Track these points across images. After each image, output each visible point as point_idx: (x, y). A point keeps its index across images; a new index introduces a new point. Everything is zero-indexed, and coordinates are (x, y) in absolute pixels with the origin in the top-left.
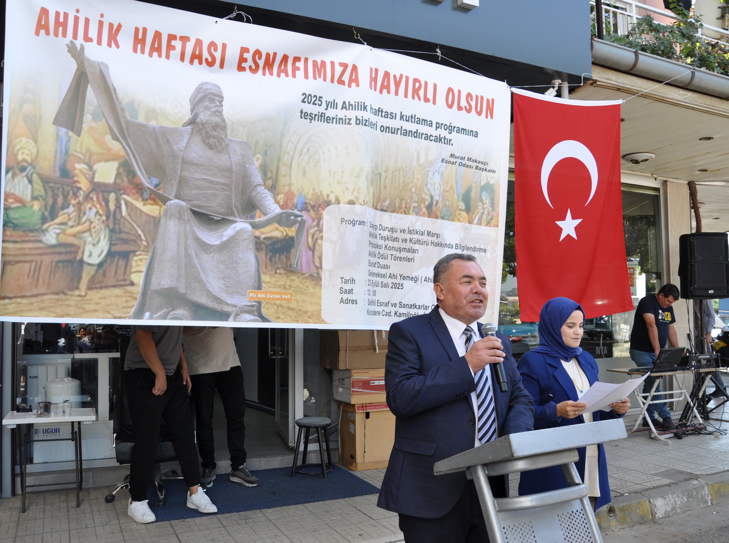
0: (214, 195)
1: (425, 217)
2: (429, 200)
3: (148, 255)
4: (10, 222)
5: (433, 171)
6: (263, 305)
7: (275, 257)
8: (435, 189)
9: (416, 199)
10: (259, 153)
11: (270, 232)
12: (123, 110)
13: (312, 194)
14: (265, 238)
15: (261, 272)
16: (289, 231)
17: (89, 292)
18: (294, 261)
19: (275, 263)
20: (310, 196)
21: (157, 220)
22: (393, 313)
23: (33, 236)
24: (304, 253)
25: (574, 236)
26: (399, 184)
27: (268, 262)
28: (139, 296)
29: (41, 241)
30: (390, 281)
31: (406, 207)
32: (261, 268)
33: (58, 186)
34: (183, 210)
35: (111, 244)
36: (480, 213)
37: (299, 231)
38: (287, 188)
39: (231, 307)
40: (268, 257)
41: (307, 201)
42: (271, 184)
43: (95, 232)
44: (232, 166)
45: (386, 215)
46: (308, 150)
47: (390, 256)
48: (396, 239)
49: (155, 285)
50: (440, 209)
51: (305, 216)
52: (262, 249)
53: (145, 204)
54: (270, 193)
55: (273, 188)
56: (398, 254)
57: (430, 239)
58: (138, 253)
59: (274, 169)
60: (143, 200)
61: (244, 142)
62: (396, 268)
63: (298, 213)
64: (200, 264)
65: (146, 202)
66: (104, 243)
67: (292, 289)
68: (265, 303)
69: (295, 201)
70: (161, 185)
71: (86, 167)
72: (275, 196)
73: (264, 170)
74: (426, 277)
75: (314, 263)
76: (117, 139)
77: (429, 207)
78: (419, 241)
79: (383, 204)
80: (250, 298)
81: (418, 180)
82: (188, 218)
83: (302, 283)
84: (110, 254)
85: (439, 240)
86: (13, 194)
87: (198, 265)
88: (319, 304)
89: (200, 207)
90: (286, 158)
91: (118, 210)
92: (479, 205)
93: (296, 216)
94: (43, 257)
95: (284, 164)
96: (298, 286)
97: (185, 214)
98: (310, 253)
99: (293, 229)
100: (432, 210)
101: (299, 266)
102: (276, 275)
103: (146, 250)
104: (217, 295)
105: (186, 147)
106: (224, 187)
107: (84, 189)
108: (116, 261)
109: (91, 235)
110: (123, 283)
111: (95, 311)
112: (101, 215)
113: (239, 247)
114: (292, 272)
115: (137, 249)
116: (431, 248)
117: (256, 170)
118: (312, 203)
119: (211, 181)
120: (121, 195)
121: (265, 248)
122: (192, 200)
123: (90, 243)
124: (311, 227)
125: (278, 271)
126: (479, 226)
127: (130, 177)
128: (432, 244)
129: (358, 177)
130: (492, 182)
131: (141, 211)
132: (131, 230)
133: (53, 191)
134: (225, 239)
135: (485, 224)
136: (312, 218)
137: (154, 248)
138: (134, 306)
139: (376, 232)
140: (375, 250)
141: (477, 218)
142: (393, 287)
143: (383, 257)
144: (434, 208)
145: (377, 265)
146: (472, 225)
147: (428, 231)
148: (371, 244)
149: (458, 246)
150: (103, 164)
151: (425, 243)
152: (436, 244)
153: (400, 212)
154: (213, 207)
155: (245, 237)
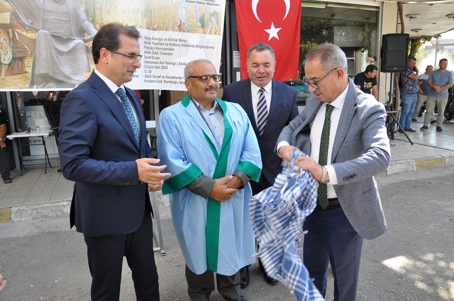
0: (62, 26)
1: (177, 31)
2: (180, 23)
3: (32, 58)
5: (181, 7)
8: (182, 17)
9: (172, 23)
10: (83, 4)
15: (90, 64)
17: (6, 77)
21: (34, 41)
22: (163, 81)
25: (277, 37)
26: (162, 15)
28: (30, 78)
30: (160, 65)
31: (166, 27)
32: (90, 62)
34: (47, 35)
35: (13, 54)
36: (210, 28)
38: (100, 21)
39: (76, 81)
42: (91, 19)
43: (5, 49)
44: (69, 11)
45: (156, 32)
47: (159, 53)
48: (162, 44)
49: (37, 72)
50: (186, 27)
52: (90, 52)
53: (27, 33)
54: (91, 24)
55: (93, 21)
56: (164, 51)
57: (181, 43)
58: (27, 58)
59: (92, 11)
60: (26, 31)
62: (163, 58)
64: (58, 61)
65: (28, 32)
66: (10, 54)
70: (34, 23)
73: (87, 12)
77: (180, 27)
78: (175, 44)
79: (154, 26)
80: (85, 76)
81: (172, 13)
82: (50, 39)
84: (14, 59)
85: (186, 43)
87: (57, 62)
89: (55, 33)
90: (98, 5)
91: (14, 37)
92: (210, 24)
95: (98, 9)
97: (48, 37)
100: (181, 28)
103: (31, 56)
104: (68, 76)
105: (43, 3)
106: (66, 22)
108: (17, 62)
109: (3, 50)
110: (22, 72)
111: (10, 85)
112: (6, 40)
113: (78, 52)
115: (26, 55)
116: (182, 47)
117: (82, 12)
119: (59, 19)
120: (14, 29)
122: (51, 30)
123: (3, 54)
126: (210, 35)
127: (18, 20)
129: (137, 13)
130: (217, 11)
131: (26, 37)
132: (22, 46)
134: (70, 48)
135: (213, 34)
137: (35, 55)
138: (28, 83)
139: (149, 41)
140: (149, 50)
141: (209, 31)
142: (162, 68)
143: (155, 53)
144: (182, 27)
145: (151, 58)
146: (205, 34)
147: (179, 39)
148: (146, 47)
149: (198, 46)
150: (2, 14)
151: (178, 45)
152: (185, 46)
153: (163, 30)
154: (62, 33)
155: (81, 47)
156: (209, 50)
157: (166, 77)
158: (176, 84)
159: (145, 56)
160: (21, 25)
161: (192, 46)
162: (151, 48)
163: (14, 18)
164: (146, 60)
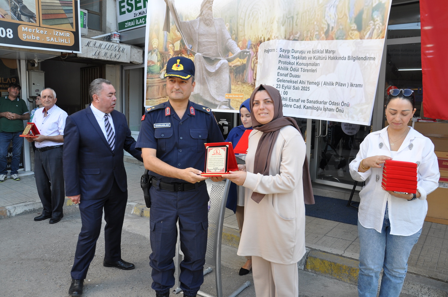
0: (211, 48)
1: (324, 40)
2: (327, 28)
4: (150, 71)
5: (329, 6)
6: (231, 101)
7: (237, 76)
8: (331, 19)
9: (317, 29)
11: (236, 63)
12: (179, 18)
13: (254, 38)
14: (233, 66)
15: (231, 84)
18: (245, 77)
19: (237, 79)
20: (253, 40)
22: (302, 107)
23: (158, 76)
24: (249, 72)
27: (234, 78)
29: (159, 78)
30: (300, 86)
31: (311, 36)
32: (231, 82)
33: (164, 55)
34: (201, 57)
36: (371, 29)
37: (248, 61)
38: (243, 37)
39: (218, 102)
40: (234, 76)
41: (252, 43)
42: (235, 37)
44: (216, 32)
45: (297, 43)
46: (253, 14)
47: (300, 69)
48: (304, 58)
50: (335, 32)
51: (251, 52)
52: (232, 72)
54: (235, 42)
56: (306, 68)
57: (328, 55)
59: (235, 29)
60: (188, 55)
61: (220, 18)
62: (305, 77)
63: (247, 50)
67: (244, 92)
68: (232, 100)
69: (247, 44)
70: (193, 47)
71: (172, 45)
73: (231, 30)
74: (325, 82)
75: (253, 77)
76: (178, 31)
78: (320, 57)
79: (295, 36)
80: (226, 97)
81: (318, 16)
82: (203, 61)
83: (248, 89)
85: (335, 55)
86: (152, 61)
89: (206, 55)
90: (241, 21)
92: (371, 23)
93: (247, 52)
94: (160, 84)
95: (241, 25)
96: (246, 90)
97: (202, 59)
98: (252, 71)
99: (246, 59)
100: (329, 35)
101: (247, 80)
102: (237, 85)
105: (199, 28)
106: (214, 43)
107: (172, 55)
113: (223, 72)
114: (244, 83)
116: (328, 61)
117: (227, 31)
118: (254, 44)
119: (209, 41)
120: (181, 54)
121: (233, 71)
122: (203, 52)
124: (253, 57)
125: (238, 83)
126: (370, 40)
127: (184, 46)
128: (329, 59)
130: (383, 2)
133: (163, 57)
134: (217, 69)
135: (376, 37)
136: (254, 52)
139: (288, 54)
140: (286, 66)
141: (368, 33)
142: (303, 89)
143: (295, 70)
144: (330, 33)
145: (289, 75)
146: (363, 40)
147: (326, 50)
148: (282, 62)
149: (350, 58)
150: (176, 43)
151: (324, 58)
152: (332, 58)
153: (307, 40)
154: (211, 54)
155: (225, 67)
156: (367, 62)
157: (306, 101)
158: (319, 111)
159: (278, 72)
160: (185, 50)
161: (343, 58)
162: (290, 63)
163: (182, 45)
164: (281, 78)
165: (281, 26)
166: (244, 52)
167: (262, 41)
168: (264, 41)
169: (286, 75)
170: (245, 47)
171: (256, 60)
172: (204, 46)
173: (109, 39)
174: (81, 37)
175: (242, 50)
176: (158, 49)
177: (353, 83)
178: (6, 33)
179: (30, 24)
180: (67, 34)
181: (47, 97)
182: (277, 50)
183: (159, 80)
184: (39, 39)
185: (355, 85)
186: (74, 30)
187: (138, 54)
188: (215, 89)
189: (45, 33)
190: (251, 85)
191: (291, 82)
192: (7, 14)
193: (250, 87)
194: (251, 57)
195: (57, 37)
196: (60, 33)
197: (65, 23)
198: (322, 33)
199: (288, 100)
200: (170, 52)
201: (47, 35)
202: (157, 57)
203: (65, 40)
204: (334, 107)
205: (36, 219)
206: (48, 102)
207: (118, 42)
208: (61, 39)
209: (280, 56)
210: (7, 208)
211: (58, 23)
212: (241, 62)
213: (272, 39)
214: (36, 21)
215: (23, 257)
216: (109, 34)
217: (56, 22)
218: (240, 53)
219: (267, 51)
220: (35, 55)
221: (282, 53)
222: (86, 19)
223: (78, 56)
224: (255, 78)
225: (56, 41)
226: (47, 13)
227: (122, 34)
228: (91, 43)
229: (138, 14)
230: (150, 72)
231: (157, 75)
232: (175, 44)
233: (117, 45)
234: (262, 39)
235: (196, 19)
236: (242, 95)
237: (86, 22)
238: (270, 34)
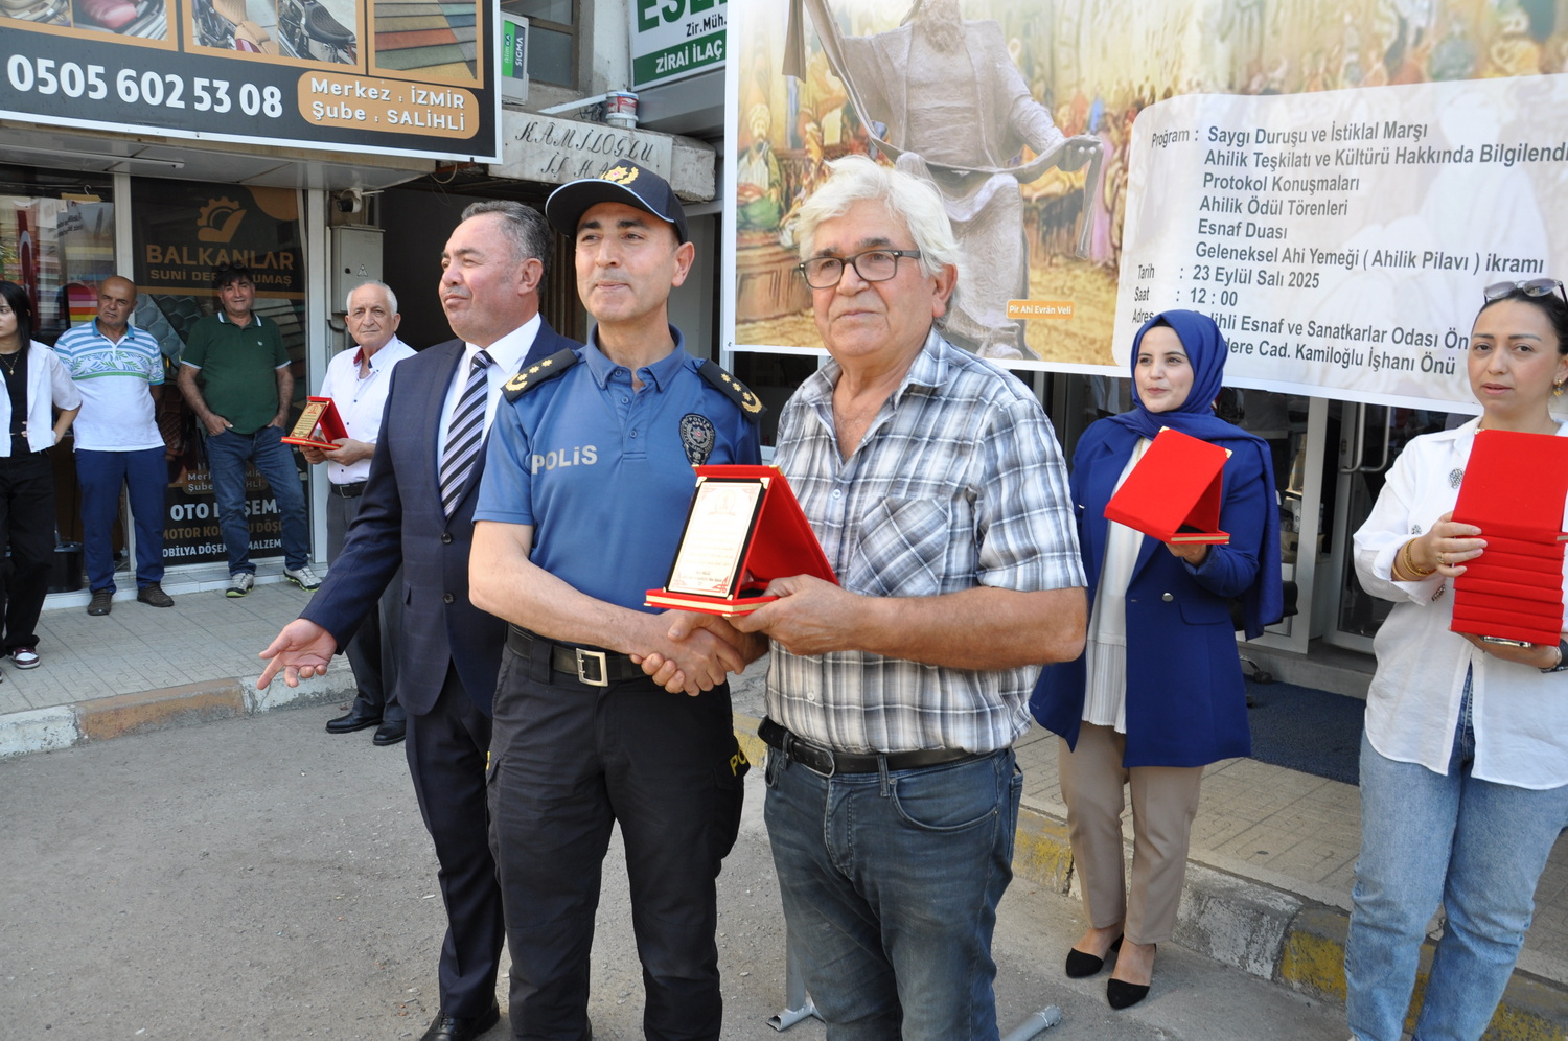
0: (955, 132)
1: (1379, 84)
2: (1395, 36)
4: (748, 222)
7: (1052, 233)
9: (1356, 43)
10: (1014, 35)
11: (1046, 186)
12: (836, 25)
13: (1116, 92)
14: (1038, 199)
15: (1029, 266)
16: (1076, 178)
18: (1080, 238)
19: (1051, 245)
20: (1111, 98)
22: (1292, 350)
24: (1096, 219)
26: (1311, 14)
27: (1040, 243)
29: (778, 243)
30: (1285, 269)
31: (1327, 70)
32: (1028, 258)
33: (791, 162)
34: (918, 166)
37: (1091, 177)
38: (1074, 90)
39: (982, 331)
40: (1041, 233)
41: (1107, 110)
42: (1043, 91)
44: (974, 72)
45: (1278, 104)
47: (1286, 206)
48: (1302, 161)
50: (1429, 52)
51: (1104, 142)
52: (1033, 221)
54: (1043, 108)
56: (1306, 198)
57: (1394, 143)
59: (1045, 59)
61: (987, 22)
62: (1302, 233)
63: (1089, 137)
67: (1074, 294)
68: (1031, 323)
69: (1087, 116)
70: (888, 132)
71: (815, 126)
72: (1054, 112)
73: (1028, 65)
74: (1379, 252)
75: (1111, 238)
76: (836, 74)
77: (1394, 55)
78: (1362, 154)
79: (1271, 75)
80: (1009, 314)
83: (1090, 282)
85: (1424, 143)
86: (751, 185)
88: (1111, 325)
89: (936, 157)
90: (1065, 30)
93: (1089, 145)
94: (783, 265)
95: (1064, 44)
96: (1084, 288)
98: (1107, 217)
99: (1083, 173)
100: (1402, 62)
101: (1088, 248)
102: (1051, 269)
104: (965, 310)
105: (909, 60)
106: (967, 115)
107: (816, 160)
113: (1000, 221)
114: (1077, 260)
116: (1402, 169)
117: (1014, 69)
118: (1115, 112)
119: (948, 108)
121: (1037, 218)
122: (926, 148)
124: (1111, 164)
125: (1054, 261)
127: (855, 128)
128: (1401, 159)
134: (978, 209)
136: (1114, 143)
139: (1240, 150)
140: (1233, 193)
142: (1295, 282)
143: (1268, 209)
144: (1409, 54)
145: (1243, 231)
146: (1550, 77)
147: (1387, 124)
148: (1216, 179)
149: (1493, 153)
150: (828, 116)
151: (1379, 157)
152: (1414, 157)
153: (1312, 89)
154: (955, 154)
155: (1009, 201)
157: (1306, 329)
158: (1353, 367)
159: (1201, 220)
160: (862, 144)
161: (1461, 153)
162: (1248, 184)
163: (848, 125)
164: (1212, 241)
165: (1217, 42)
166: (1076, 145)
167: (1146, 101)
168: (1153, 103)
169: (1233, 230)
170: (1079, 124)
171: (1121, 173)
172: (931, 125)
173: (599, 114)
174: (503, 108)
175: (1072, 138)
176: (769, 143)
177: (1502, 256)
178: (263, 100)
179: (338, 66)
180: (455, 99)
181: (368, 312)
182: (1196, 135)
183: (777, 253)
184: (363, 118)
185: (1508, 264)
186: (479, 84)
187: (700, 166)
188: (973, 285)
189: (383, 98)
190: (1104, 270)
191: (1251, 255)
192: (269, 40)
193: (1099, 277)
194: (1104, 161)
195: (422, 109)
196: (432, 95)
197: (450, 59)
198: (1373, 55)
199: (1239, 324)
200: (809, 151)
201: (389, 104)
202: (767, 170)
203: (450, 117)
204: (1414, 352)
205: (335, 727)
206: (373, 328)
207: (631, 125)
208: (435, 116)
209: (1210, 158)
210: (246, 682)
211: (426, 62)
212: (1064, 182)
213: (1181, 93)
214: (354, 56)
215: (279, 851)
216: (602, 98)
217: (421, 57)
218: (1064, 148)
219: (1161, 140)
220: (355, 174)
221: (1216, 146)
222: (522, 48)
223: (493, 172)
224: (1117, 243)
225: (417, 123)
226: (390, 29)
227: (644, 98)
228: (537, 128)
229: (701, 26)
230: (749, 226)
231: (771, 235)
232: (824, 122)
233: (626, 133)
234: (1146, 94)
235: (897, 27)
236: (1070, 304)
237: (522, 58)
238: (1171, 71)
